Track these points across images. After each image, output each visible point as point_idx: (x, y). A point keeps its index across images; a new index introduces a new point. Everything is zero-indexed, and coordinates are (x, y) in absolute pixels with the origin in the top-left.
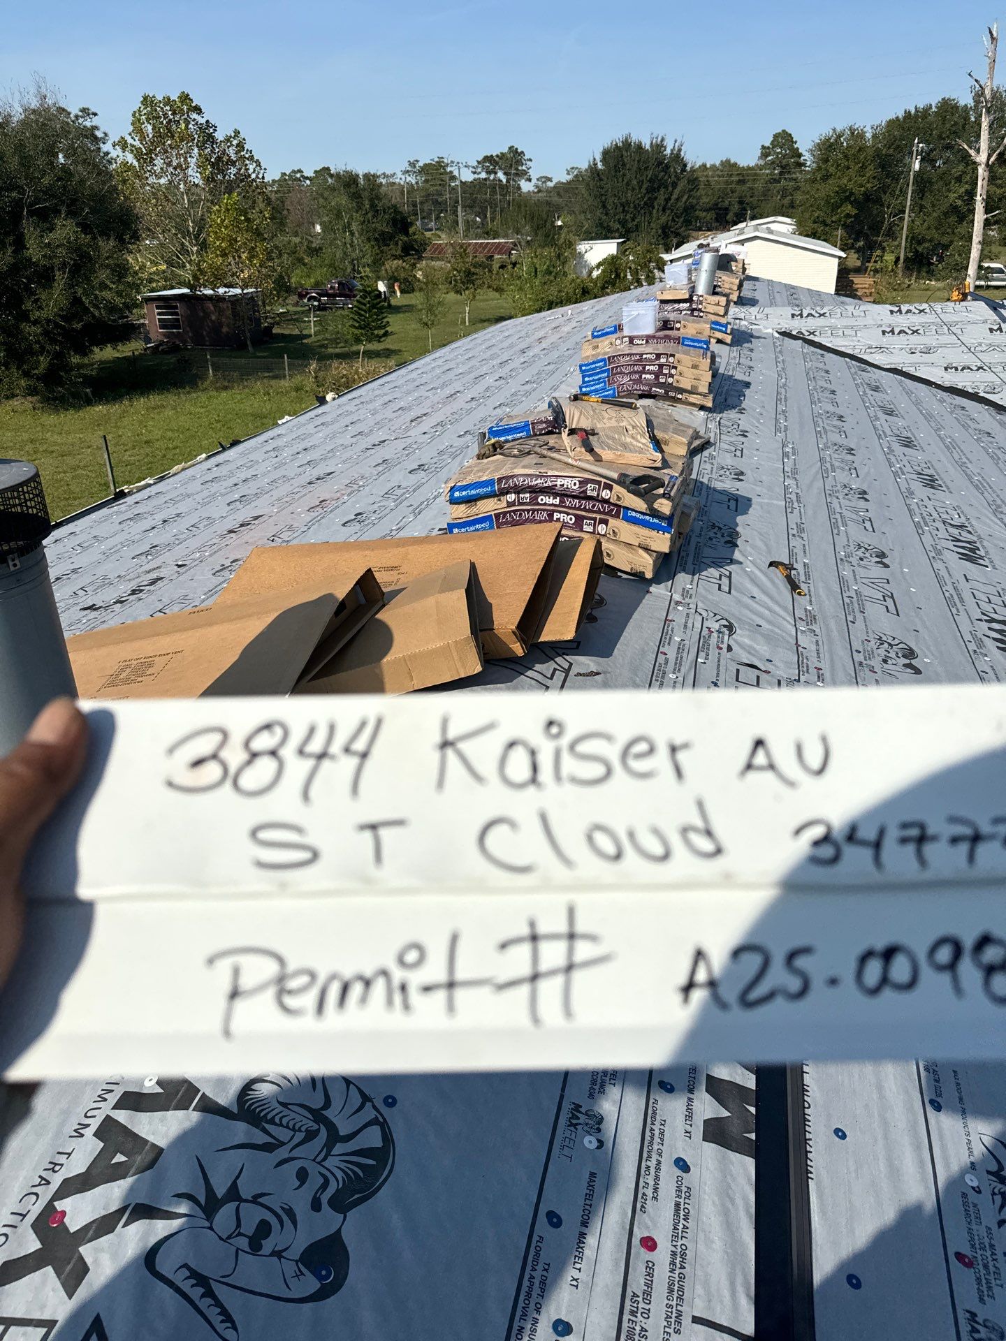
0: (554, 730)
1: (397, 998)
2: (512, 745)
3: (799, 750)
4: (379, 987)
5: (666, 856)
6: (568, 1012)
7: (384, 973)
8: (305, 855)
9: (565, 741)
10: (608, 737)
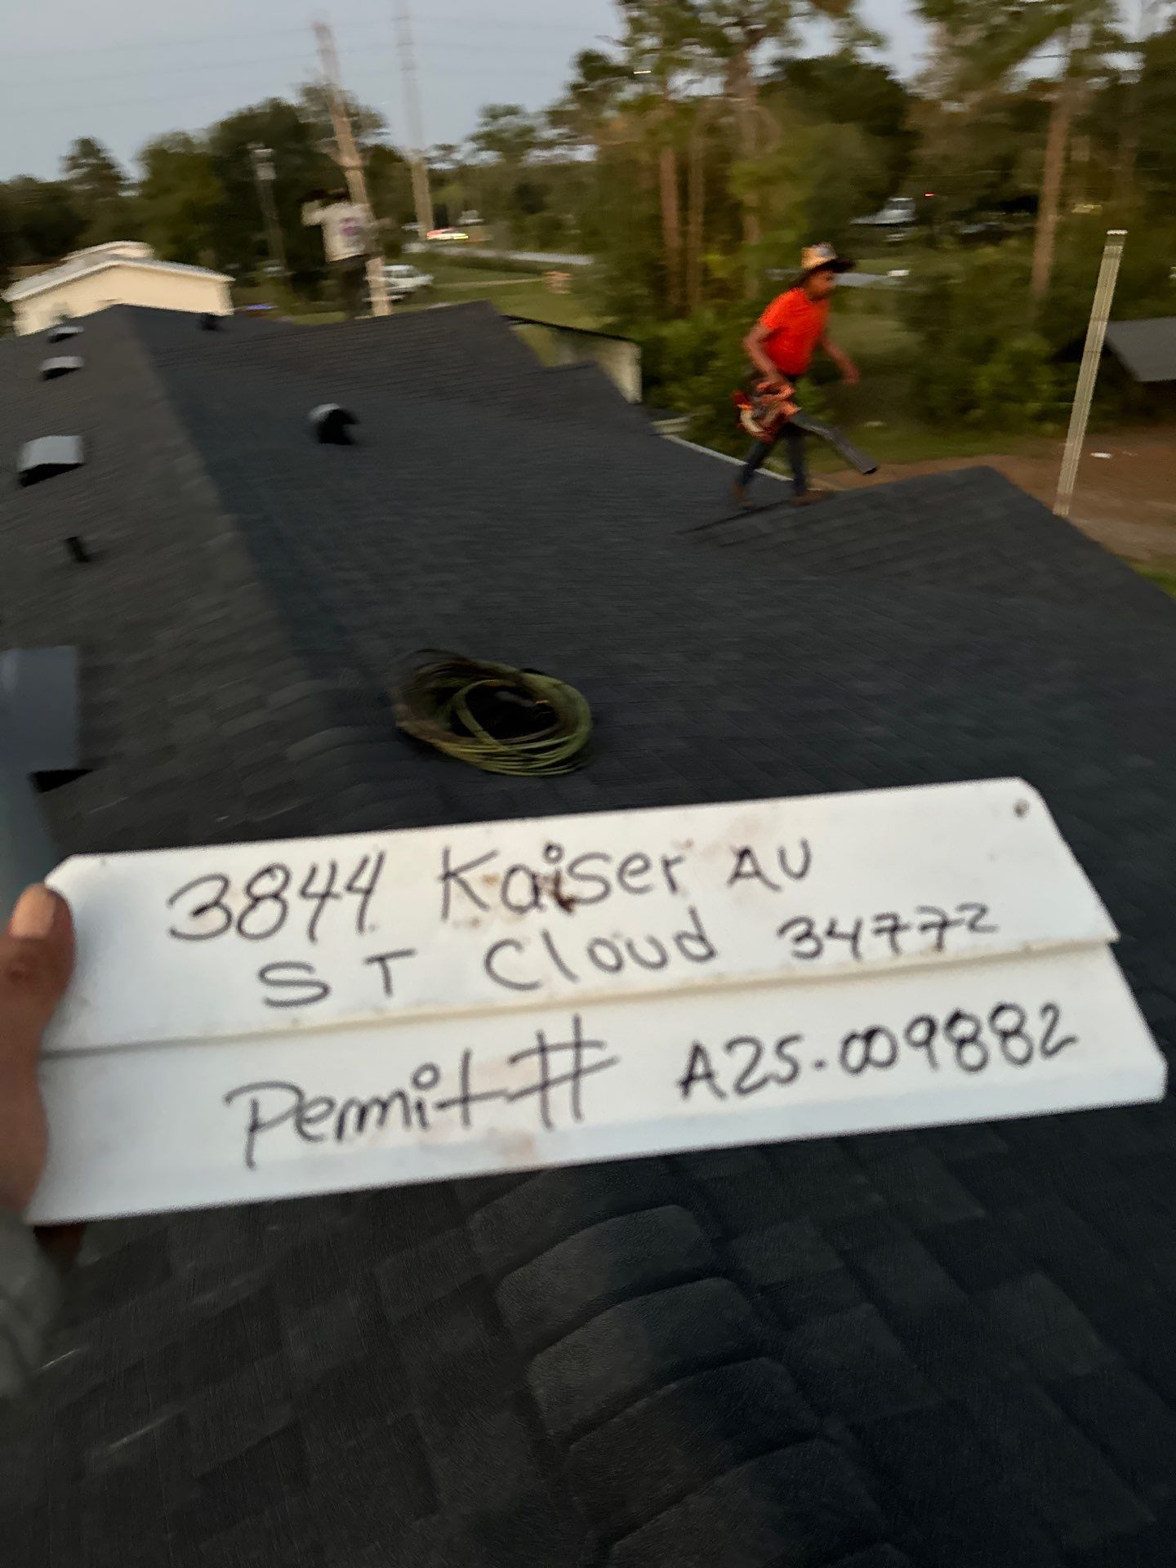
0: (553, 854)
1: (415, 1117)
2: (513, 871)
3: (782, 855)
4: (396, 1107)
5: (663, 962)
6: (577, 1114)
7: (401, 1095)
8: (316, 991)
9: (563, 865)
10: (605, 857)
